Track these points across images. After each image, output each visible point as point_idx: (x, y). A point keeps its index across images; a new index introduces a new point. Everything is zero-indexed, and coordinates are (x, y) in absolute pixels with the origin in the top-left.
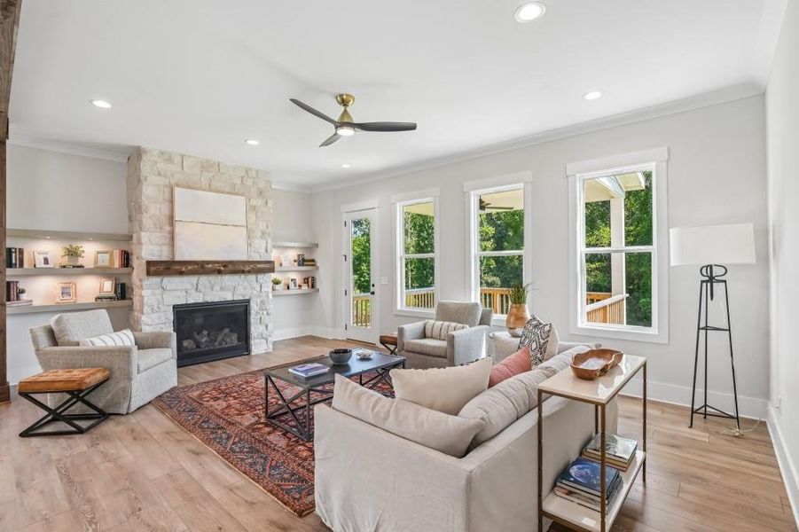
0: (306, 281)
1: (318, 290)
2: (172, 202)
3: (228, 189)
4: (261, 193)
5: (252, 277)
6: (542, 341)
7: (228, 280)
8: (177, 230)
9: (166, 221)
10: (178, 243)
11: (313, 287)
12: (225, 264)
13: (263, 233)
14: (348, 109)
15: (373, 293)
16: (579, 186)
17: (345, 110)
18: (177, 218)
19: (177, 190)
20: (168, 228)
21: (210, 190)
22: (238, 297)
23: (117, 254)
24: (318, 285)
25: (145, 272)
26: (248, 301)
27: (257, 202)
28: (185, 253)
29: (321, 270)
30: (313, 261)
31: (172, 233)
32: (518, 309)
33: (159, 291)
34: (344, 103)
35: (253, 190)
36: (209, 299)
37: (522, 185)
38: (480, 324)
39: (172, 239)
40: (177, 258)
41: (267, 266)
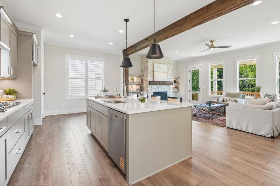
0: (176, 88)
1: (179, 90)
2: (153, 67)
3: (163, 63)
4: (170, 63)
5: (168, 86)
6: (273, 98)
7: (164, 86)
8: (155, 74)
9: (152, 71)
10: (155, 77)
11: (178, 89)
12: (164, 82)
13: (170, 74)
14: (213, 43)
15: (200, 91)
16: (277, 59)
17: (212, 44)
18: (154, 71)
19: (154, 64)
20: (153, 73)
21: (160, 63)
22: (165, 91)
23: (140, 79)
24: (179, 89)
25: (148, 84)
26: (167, 92)
27: (169, 66)
28: (156, 79)
29: (180, 85)
30: (178, 82)
31: (153, 74)
32: (258, 93)
33: (151, 88)
34: (212, 42)
35: (168, 63)
36: (160, 91)
37: (256, 59)
38: (242, 98)
39: (153, 76)
40: (155, 81)
41: (171, 83)
